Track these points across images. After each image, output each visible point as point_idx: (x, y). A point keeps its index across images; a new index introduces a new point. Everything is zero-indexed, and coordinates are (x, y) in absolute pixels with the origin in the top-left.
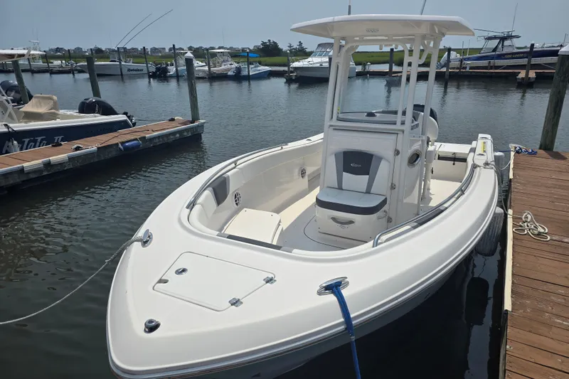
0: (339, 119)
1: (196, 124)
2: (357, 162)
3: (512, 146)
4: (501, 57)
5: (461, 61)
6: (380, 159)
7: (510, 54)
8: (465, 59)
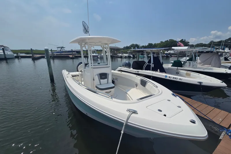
4: (63, 52)
5: (53, 53)
6: (109, 74)
7: (65, 51)
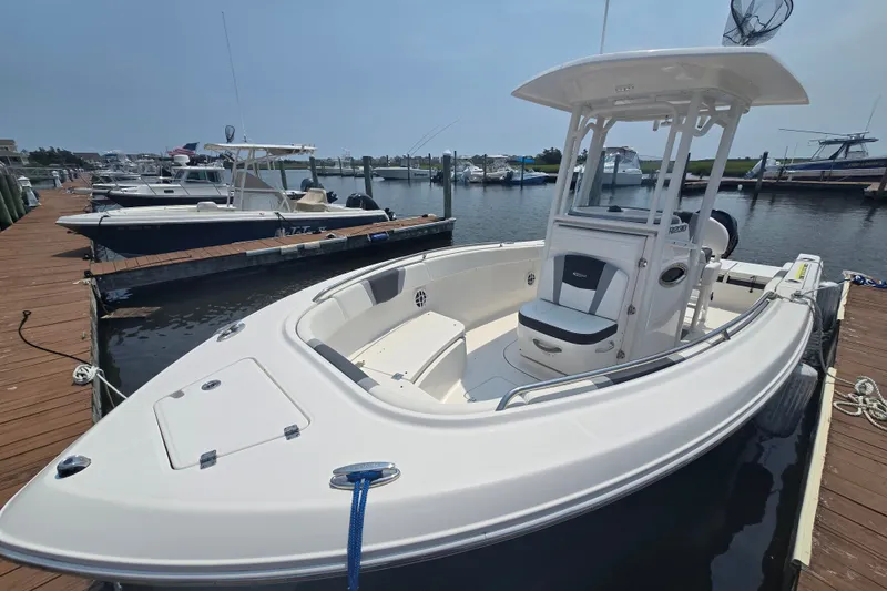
0: (571, 214)
1: (447, 221)
2: (583, 271)
3: (847, 274)
4: (842, 165)
5: (782, 169)
6: (614, 269)
7: (858, 162)
8: (787, 168)
